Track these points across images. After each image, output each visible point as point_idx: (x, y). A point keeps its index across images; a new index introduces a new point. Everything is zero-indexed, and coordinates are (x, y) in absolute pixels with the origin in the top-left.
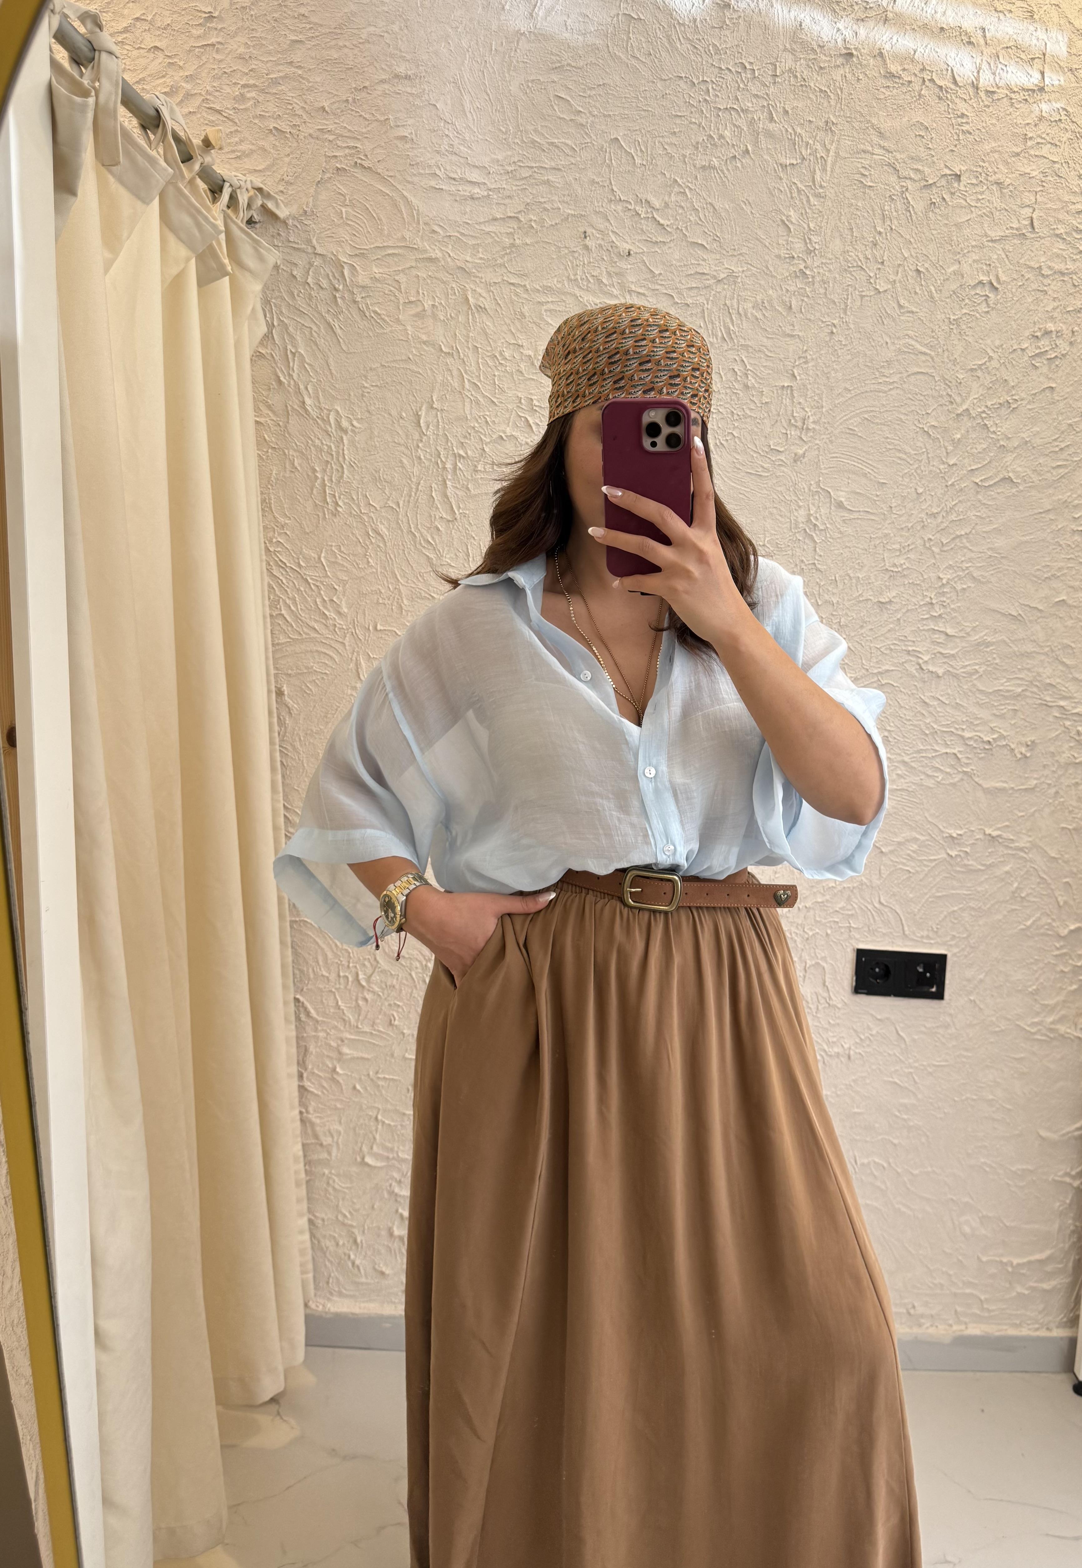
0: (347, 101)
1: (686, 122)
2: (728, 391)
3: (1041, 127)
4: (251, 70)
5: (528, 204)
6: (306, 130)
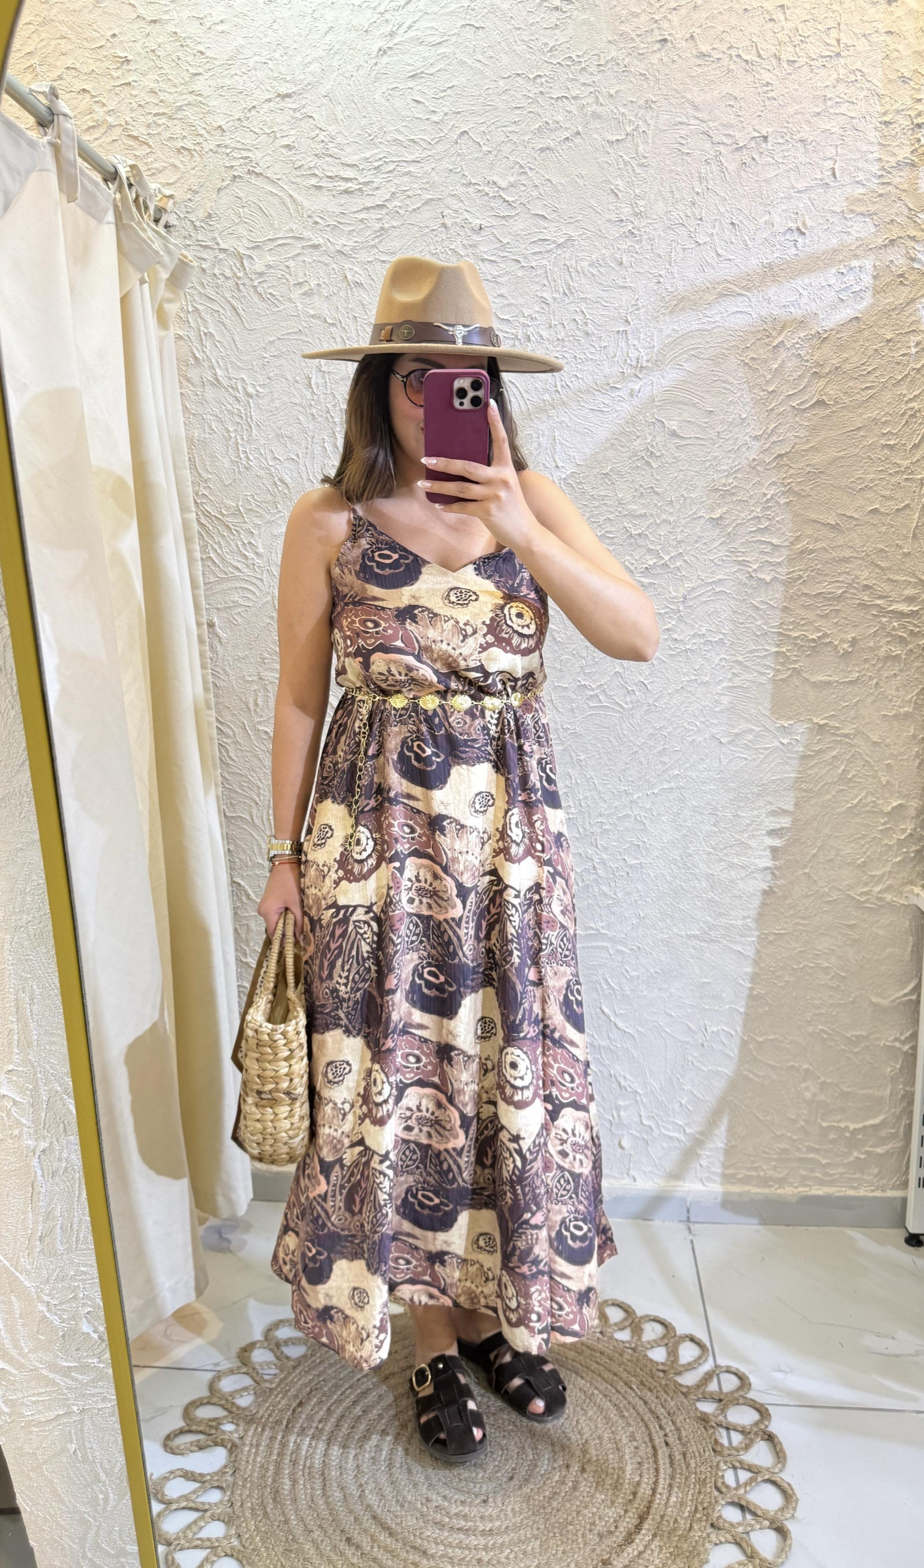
0: (239, 119)
1: (524, 112)
3: (838, 88)
4: (160, 101)
5: (393, 193)
6: (207, 146)
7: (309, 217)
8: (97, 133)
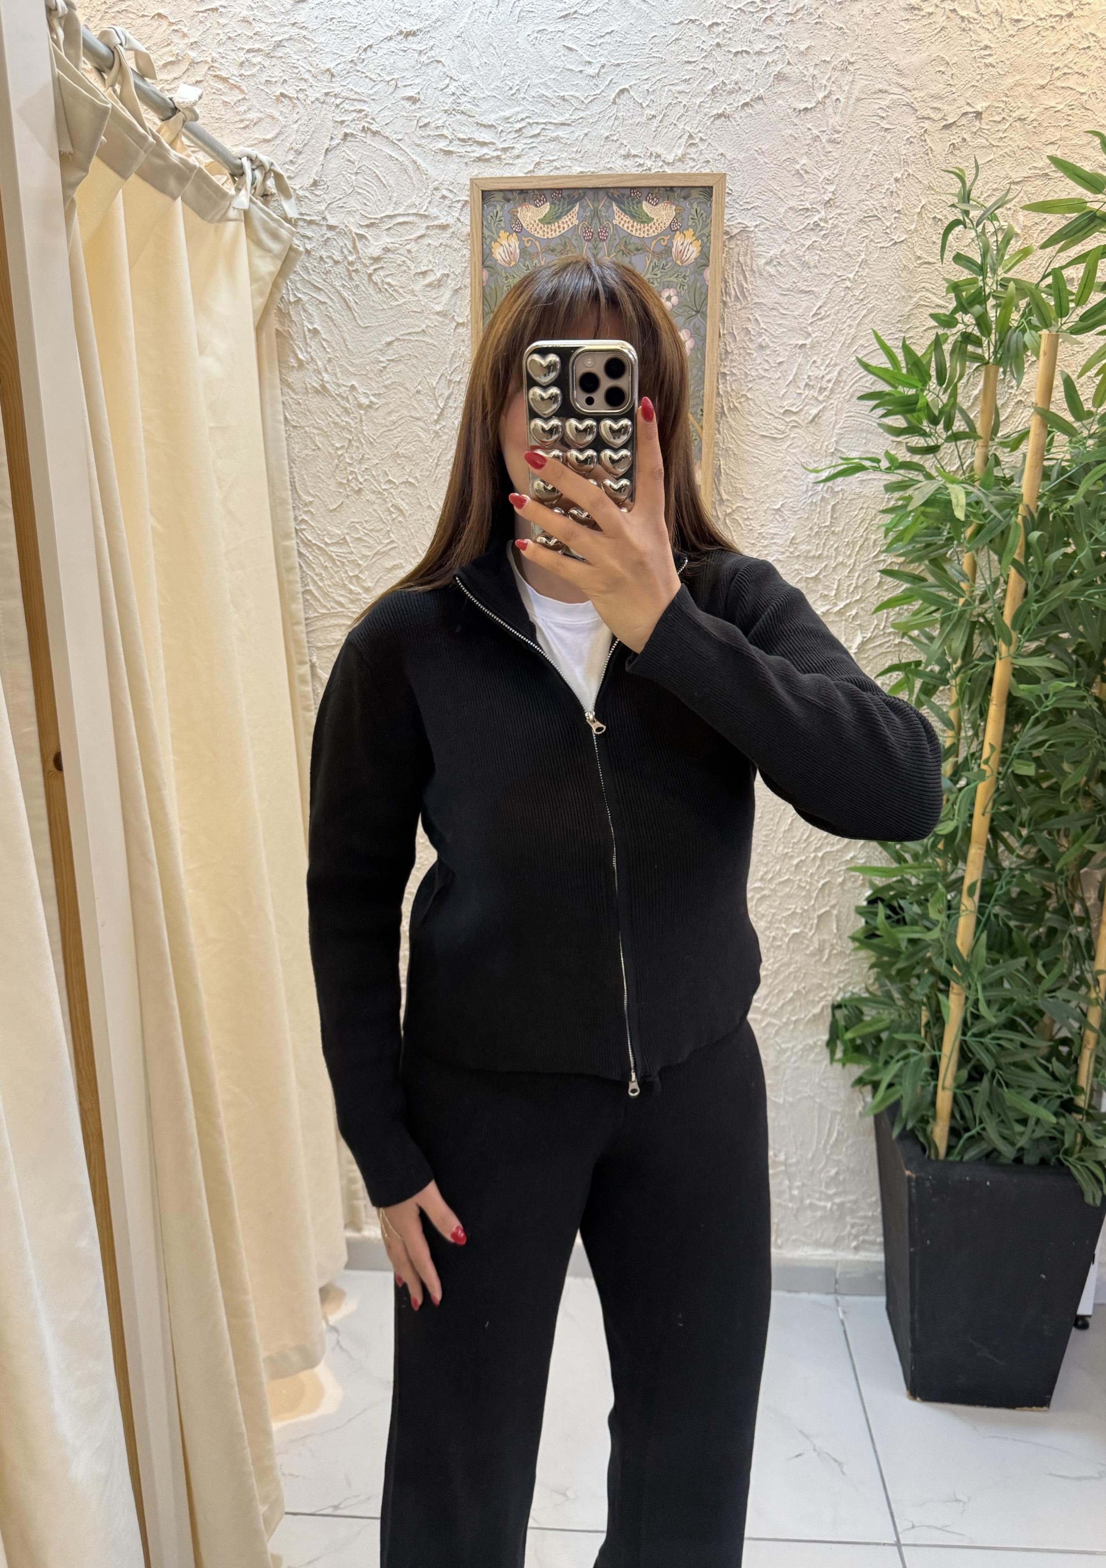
0: (352, 61)
1: (698, 68)
2: (742, 351)
3: (1068, 56)
4: (255, 34)
5: (538, 164)
6: (313, 94)
7: (436, 189)
8: (177, 71)
